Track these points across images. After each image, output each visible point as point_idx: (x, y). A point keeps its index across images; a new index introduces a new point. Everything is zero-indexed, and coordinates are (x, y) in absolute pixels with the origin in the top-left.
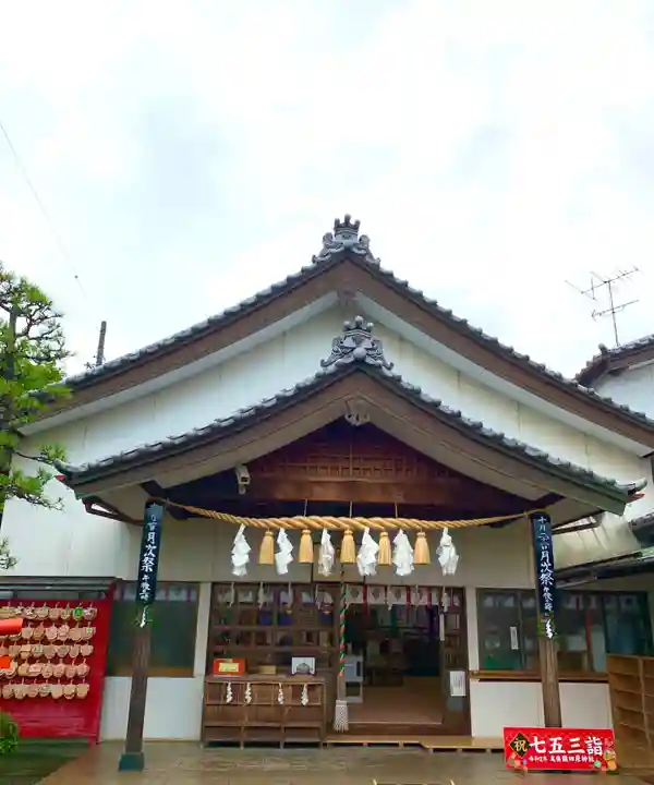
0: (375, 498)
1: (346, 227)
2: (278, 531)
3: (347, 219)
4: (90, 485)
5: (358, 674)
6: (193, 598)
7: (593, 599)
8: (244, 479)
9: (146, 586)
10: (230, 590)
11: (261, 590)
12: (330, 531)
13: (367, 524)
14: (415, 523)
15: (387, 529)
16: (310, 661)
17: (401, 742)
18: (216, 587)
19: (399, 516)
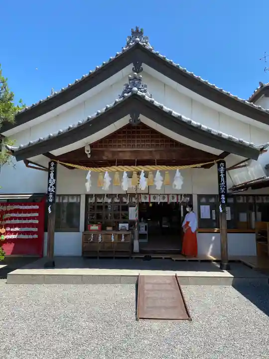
0: (147, 157)
1: (137, 32)
2: (105, 173)
3: (137, 29)
4: (23, 154)
5: (146, 230)
6: (78, 201)
7: (251, 198)
8: (88, 151)
10: (93, 197)
11: (105, 197)
12: (127, 172)
13: (142, 169)
14: (164, 167)
15: (151, 171)
16: (127, 225)
17: (163, 257)
18: (88, 196)
19: (158, 165)
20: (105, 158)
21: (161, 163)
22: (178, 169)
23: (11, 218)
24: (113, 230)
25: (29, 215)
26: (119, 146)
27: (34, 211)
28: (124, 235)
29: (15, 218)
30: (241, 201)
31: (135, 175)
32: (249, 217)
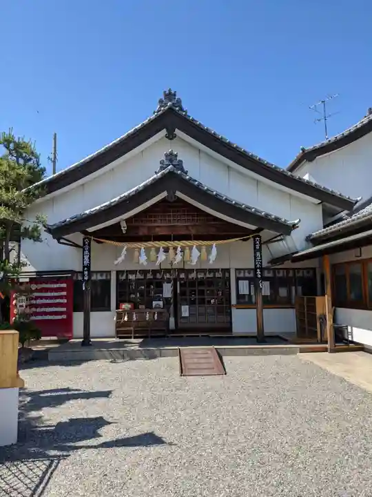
0: (183, 232)
1: (170, 95)
2: (141, 249)
3: (170, 90)
4: (59, 232)
6: (109, 277)
7: (291, 271)
8: (124, 227)
9: (86, 273)
10: (124, 274)
11: (138, 273)
12: (163, 248)
13: (179, 244)
14: (200, 242)
15: (188, 246)
16: (161, 303)
17: (200, 335)
18: (118, 273)
19: (194, 240)
20: (141, 234)
21: (197, 238)
22: (214, 243)
23: (37, 298)
24: (146, 308)
25: (56, 294)
26: (155, 221)
27: (62, 289)
28: (158, 313)
29: (41, 298)
30: (281, 275)
31: (171, 251)
32: (290, 292)
